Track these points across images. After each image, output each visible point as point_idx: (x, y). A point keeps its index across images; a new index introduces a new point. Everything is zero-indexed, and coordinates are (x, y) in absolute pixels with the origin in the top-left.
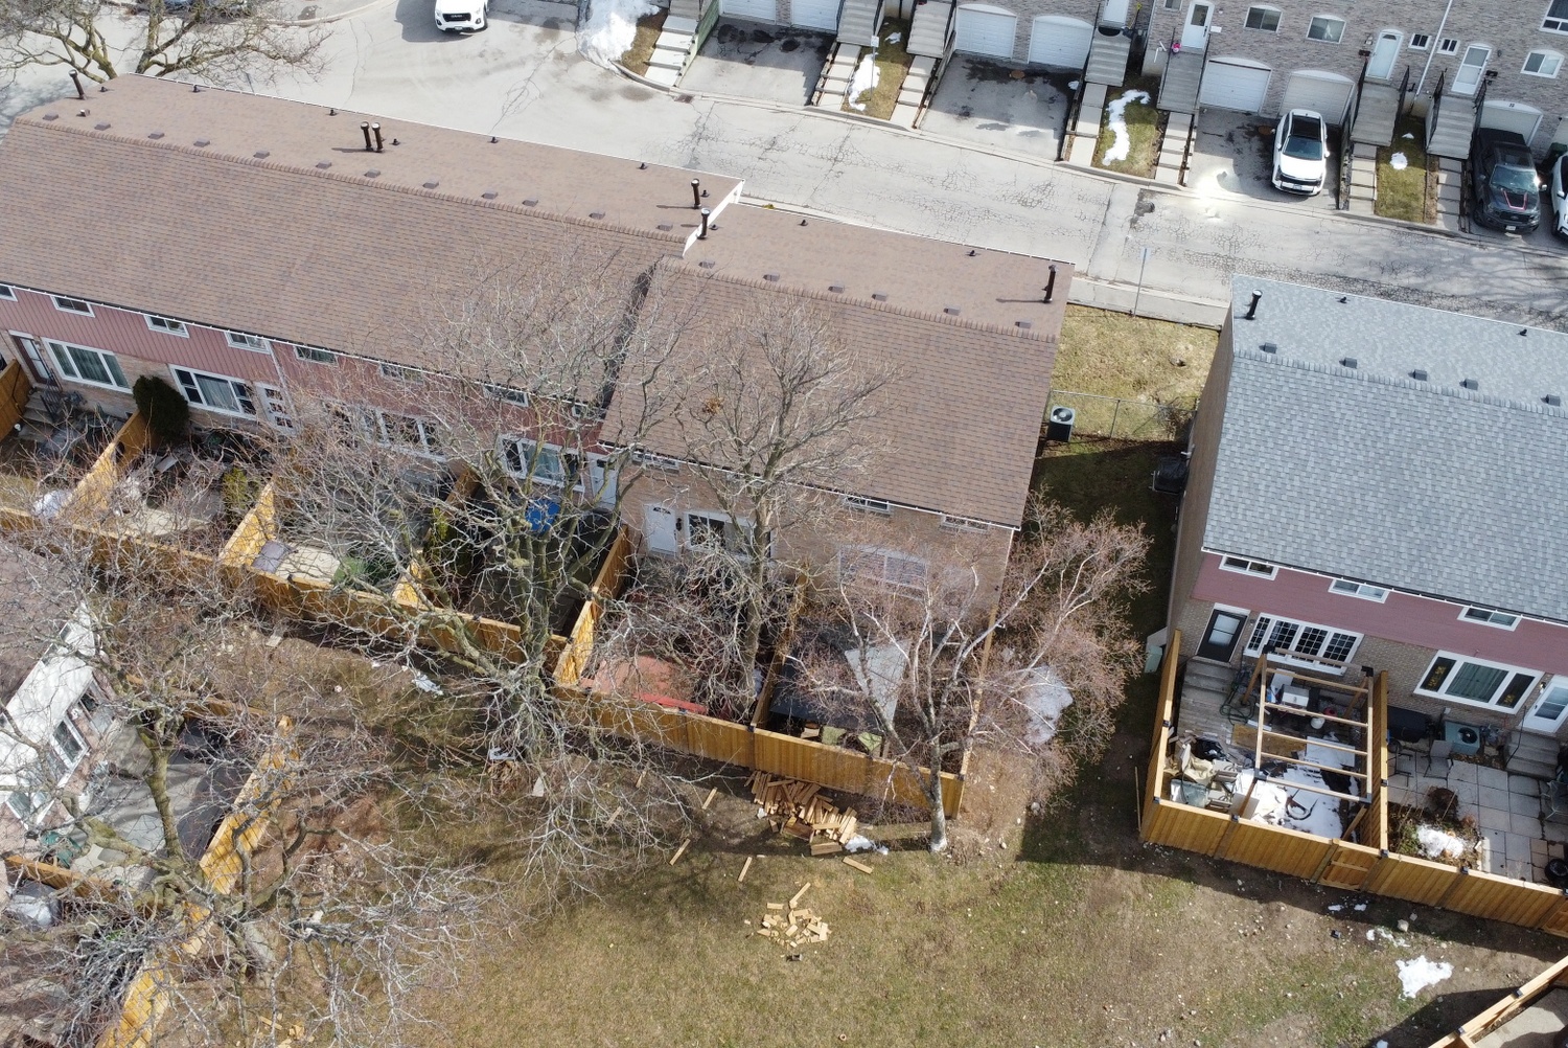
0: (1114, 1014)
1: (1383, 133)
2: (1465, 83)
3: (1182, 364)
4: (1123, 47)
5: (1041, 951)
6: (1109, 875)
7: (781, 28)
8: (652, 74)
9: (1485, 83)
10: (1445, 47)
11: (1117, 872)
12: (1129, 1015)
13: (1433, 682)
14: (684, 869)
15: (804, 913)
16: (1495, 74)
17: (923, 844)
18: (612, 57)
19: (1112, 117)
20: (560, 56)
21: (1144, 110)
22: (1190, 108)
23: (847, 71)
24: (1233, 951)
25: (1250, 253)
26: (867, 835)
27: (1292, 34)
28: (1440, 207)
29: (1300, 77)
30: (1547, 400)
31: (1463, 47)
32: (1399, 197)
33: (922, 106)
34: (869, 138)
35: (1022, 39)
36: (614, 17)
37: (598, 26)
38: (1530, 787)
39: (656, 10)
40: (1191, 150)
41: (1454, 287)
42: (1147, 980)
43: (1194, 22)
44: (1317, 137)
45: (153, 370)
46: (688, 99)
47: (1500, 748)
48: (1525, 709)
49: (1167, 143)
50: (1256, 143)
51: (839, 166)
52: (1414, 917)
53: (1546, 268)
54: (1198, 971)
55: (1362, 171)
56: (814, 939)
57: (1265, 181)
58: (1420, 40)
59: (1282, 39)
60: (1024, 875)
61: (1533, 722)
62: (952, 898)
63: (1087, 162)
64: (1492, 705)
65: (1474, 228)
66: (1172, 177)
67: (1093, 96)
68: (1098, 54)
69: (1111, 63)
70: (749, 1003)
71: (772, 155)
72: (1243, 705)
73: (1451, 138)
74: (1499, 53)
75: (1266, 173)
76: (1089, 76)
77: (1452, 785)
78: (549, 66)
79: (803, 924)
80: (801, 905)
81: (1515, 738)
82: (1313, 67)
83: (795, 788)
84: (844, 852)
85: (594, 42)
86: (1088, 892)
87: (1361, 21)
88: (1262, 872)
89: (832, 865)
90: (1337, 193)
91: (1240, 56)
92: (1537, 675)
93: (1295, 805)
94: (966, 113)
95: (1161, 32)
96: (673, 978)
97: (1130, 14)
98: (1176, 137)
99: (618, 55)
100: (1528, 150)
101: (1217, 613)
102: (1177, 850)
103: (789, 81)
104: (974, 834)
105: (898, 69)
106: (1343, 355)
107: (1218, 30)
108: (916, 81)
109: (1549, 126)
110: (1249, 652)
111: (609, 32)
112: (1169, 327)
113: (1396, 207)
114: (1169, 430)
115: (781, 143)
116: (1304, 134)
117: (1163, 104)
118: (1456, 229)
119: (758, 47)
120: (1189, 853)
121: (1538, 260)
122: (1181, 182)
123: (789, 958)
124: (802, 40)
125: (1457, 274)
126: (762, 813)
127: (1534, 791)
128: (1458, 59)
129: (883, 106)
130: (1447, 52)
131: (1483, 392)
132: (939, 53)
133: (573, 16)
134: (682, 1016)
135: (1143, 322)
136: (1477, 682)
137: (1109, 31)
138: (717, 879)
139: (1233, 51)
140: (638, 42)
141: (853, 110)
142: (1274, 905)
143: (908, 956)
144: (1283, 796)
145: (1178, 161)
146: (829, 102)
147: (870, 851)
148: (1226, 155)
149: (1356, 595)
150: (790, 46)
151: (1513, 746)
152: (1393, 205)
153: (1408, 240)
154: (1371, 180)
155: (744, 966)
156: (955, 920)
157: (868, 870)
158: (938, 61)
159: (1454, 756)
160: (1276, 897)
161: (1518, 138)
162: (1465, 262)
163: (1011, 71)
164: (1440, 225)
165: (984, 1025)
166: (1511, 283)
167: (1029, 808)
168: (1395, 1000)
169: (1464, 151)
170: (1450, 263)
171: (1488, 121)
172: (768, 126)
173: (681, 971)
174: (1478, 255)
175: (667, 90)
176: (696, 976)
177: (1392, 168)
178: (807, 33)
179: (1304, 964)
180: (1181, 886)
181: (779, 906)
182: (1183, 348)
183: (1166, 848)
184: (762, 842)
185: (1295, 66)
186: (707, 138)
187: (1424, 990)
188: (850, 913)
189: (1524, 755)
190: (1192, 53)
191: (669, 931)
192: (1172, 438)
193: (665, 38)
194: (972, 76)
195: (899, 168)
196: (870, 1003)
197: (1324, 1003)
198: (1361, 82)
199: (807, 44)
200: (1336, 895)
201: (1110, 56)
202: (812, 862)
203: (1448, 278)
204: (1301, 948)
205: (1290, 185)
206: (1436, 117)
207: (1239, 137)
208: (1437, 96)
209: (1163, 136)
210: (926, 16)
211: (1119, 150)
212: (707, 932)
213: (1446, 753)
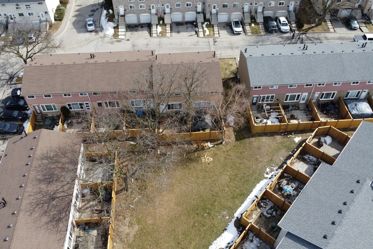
0: (258, 157)
1: (249, 21)
2: (260, 10)
3: (231, 65)
4: (202, 15)
5: (244, 152)
6: (250, 139)
7: (139, 24)
8: (120, 37)
9: (263, 9)
10: (255, 4)
11: (251, 138)
12: (260, 156)
13: (286, 100)
14: (187, 157)
15: (208, 158)
16: (264, 7)
17: (221, 143)
18: (111, 35)
19: (204, 27)
20: (101, 37)
21: (209, 25)
22: (217, 23)
23: (155, 29)
24: (271, 144)
25: (235, 45)
26: (212, 144)
27: (230, 7)
28: (262, 31)
29: (233, 14)
30: (292, 54)
31: (258, 4)
32: (255, 31)
33: (171, 32)
34: (164, 40)
35: (184, 17)
36: (109, 28)
37: (106, 30)
38: (303, 111)
39: (116, 25)
40: (219, 30)
41: (268, 43)
42: (261, 151)
43: (214, 9)
44: (239, 24)
45: (63, 105)
46: (128, 40)
47: (298, 107)
48: (300, 100)
49: (215, 30)
50: (229, 27)
51: (161, 46)
52: (294, 132)
53: (281, 37)
54: (267, 148)
55: (248, 28)
56: (211, 160)
57: (233, 33)
58: (251, 4)
59: (229, 9)
60: (237, 143)
61: (302, 102)
62: (228, 149)
63: (203, 36)
64: (295, 101)
65: (268, 33)
66: (217, 35)
67: (199, 25)
68: (199, 17)
69: (201, 18)
70: (205, 172)
71: (148, 46)
72: (260, 111)
73: (260, 19)
74: (264, 4)
75: (232, 32)
76: (198, 21)
77: (293, 114)
78: (100, 40)
79: (208, 159)
80: (207, 157)
81: (300, 105)
82: (235, 12)
83: (199, 141)
84: (210, 148)
85: (107, 33)
86: (248, 142)
87: (241, 3)
88: (271, 133)
89: (209, 150)
90: (245, 32)
91: (222, 13)
92: (300, 94)
93: (272, 122)
94: (179, 32)
95: (208, 11)
96: (192, 172)
97: (202, 9)
98: (216, 29)
99: (112, 35)
100: (272, 19)
101: (254, 97)
102: (258, 133)
103: (145, 33)
104: (228, 140)
105: (164, 27)
106: (261, 54)
107: (218, 9)
108: (168, 28)
109: (275, 14)
110: (259, 103)
111: (109, 31)
112: (227, 59)
113: (255, 32)
114: (233, 75)
115: (148, 44)
116: (237, 24)
117: (212, 23)
118: (265, 34)
119: (137, 28)
120: (260, 133)
121: (279, 36)
122: (219, 36)
123: (208, 164)
124: (143, 25)
125: (267, 41)
126: (195, 146)
127: (304, 112)
128: (258, 6)
129: (164, 34)
130: (256, 5)
131: (283, 55)
132: (170, 23)
133: (100, 30)
134: (196, 176)
135: (222, 60)
136: (293, 98)
137: (199, 13)
138: (192, 157)
139: (221, 12)
140: (115, 32)
141: (159, 36)
142: (274, 136)
143: (225, 158)
144: (270, 122)
145: (218, 33)
146: (154, 35)
147: (214, 146)
148: (225, 30)
149: (273, 88)
150: (142, 27)
151: (299, 106)
152: (254, 32)
153: (258, 37)
154: (249, 29)
155: (202, 167)
156: (230, 152)
157: (215, 149)
158: (171, 24)
159: (292, 110)
160: (274, 135)
161: (270, 17)
162: (268, 39)
163: (183, 23)
164: (262, 34)
165: (240, 164)
166: (276, 40)
167: (234, 134)
168: (295, 144)
169: (263, 21)
170: (266, 40)
171: (265, 15)
172: (145, 42)
173: (193, 170)
174: (270, 37)
175: (124, 39)
176: (195, 170)
177: (252, 26)
178: (144, 24)
179: (281, 143)
180: (261, 138)
181: (204, 158)
182: (231, 62)
183: (256, 133)
184: (197, 150)
185: (232, 12)
186: (135, 46)
187: (298, 141)
188: (214, 155)
189: (301, 107)
190: (214, 14)
191: (188, 166)
192: (234, 76)
193: (120, 30)
194: (177, 25)
195: (171, 44)
196: (223, 166)
197: (286, 147)
198: (243, 13)
199: (145, 26)
200: (282, 133)
201: (200, 17)
202: (205, 150)
203: (267, 42)
204: (280, 141)
205: (237, 33)
206: (257, 16)
207: (225, 26)
208: (256, 13)
209: (214, 29)
210: (166, 17)
211: (207, 33)
212: (194, 164)
213: (291, 110)
